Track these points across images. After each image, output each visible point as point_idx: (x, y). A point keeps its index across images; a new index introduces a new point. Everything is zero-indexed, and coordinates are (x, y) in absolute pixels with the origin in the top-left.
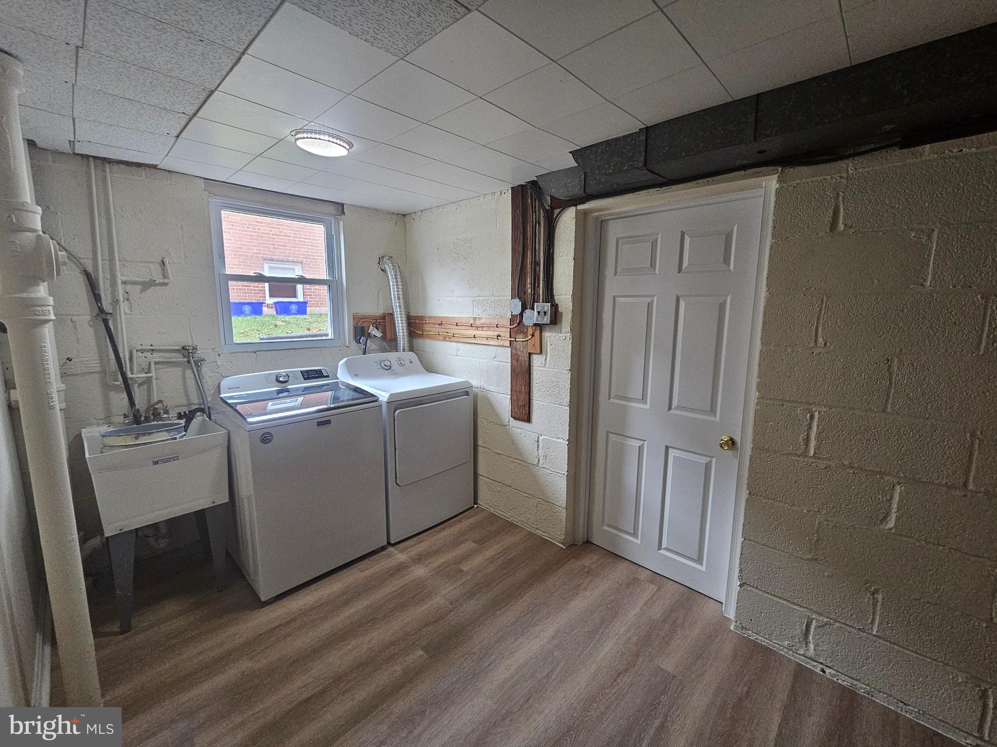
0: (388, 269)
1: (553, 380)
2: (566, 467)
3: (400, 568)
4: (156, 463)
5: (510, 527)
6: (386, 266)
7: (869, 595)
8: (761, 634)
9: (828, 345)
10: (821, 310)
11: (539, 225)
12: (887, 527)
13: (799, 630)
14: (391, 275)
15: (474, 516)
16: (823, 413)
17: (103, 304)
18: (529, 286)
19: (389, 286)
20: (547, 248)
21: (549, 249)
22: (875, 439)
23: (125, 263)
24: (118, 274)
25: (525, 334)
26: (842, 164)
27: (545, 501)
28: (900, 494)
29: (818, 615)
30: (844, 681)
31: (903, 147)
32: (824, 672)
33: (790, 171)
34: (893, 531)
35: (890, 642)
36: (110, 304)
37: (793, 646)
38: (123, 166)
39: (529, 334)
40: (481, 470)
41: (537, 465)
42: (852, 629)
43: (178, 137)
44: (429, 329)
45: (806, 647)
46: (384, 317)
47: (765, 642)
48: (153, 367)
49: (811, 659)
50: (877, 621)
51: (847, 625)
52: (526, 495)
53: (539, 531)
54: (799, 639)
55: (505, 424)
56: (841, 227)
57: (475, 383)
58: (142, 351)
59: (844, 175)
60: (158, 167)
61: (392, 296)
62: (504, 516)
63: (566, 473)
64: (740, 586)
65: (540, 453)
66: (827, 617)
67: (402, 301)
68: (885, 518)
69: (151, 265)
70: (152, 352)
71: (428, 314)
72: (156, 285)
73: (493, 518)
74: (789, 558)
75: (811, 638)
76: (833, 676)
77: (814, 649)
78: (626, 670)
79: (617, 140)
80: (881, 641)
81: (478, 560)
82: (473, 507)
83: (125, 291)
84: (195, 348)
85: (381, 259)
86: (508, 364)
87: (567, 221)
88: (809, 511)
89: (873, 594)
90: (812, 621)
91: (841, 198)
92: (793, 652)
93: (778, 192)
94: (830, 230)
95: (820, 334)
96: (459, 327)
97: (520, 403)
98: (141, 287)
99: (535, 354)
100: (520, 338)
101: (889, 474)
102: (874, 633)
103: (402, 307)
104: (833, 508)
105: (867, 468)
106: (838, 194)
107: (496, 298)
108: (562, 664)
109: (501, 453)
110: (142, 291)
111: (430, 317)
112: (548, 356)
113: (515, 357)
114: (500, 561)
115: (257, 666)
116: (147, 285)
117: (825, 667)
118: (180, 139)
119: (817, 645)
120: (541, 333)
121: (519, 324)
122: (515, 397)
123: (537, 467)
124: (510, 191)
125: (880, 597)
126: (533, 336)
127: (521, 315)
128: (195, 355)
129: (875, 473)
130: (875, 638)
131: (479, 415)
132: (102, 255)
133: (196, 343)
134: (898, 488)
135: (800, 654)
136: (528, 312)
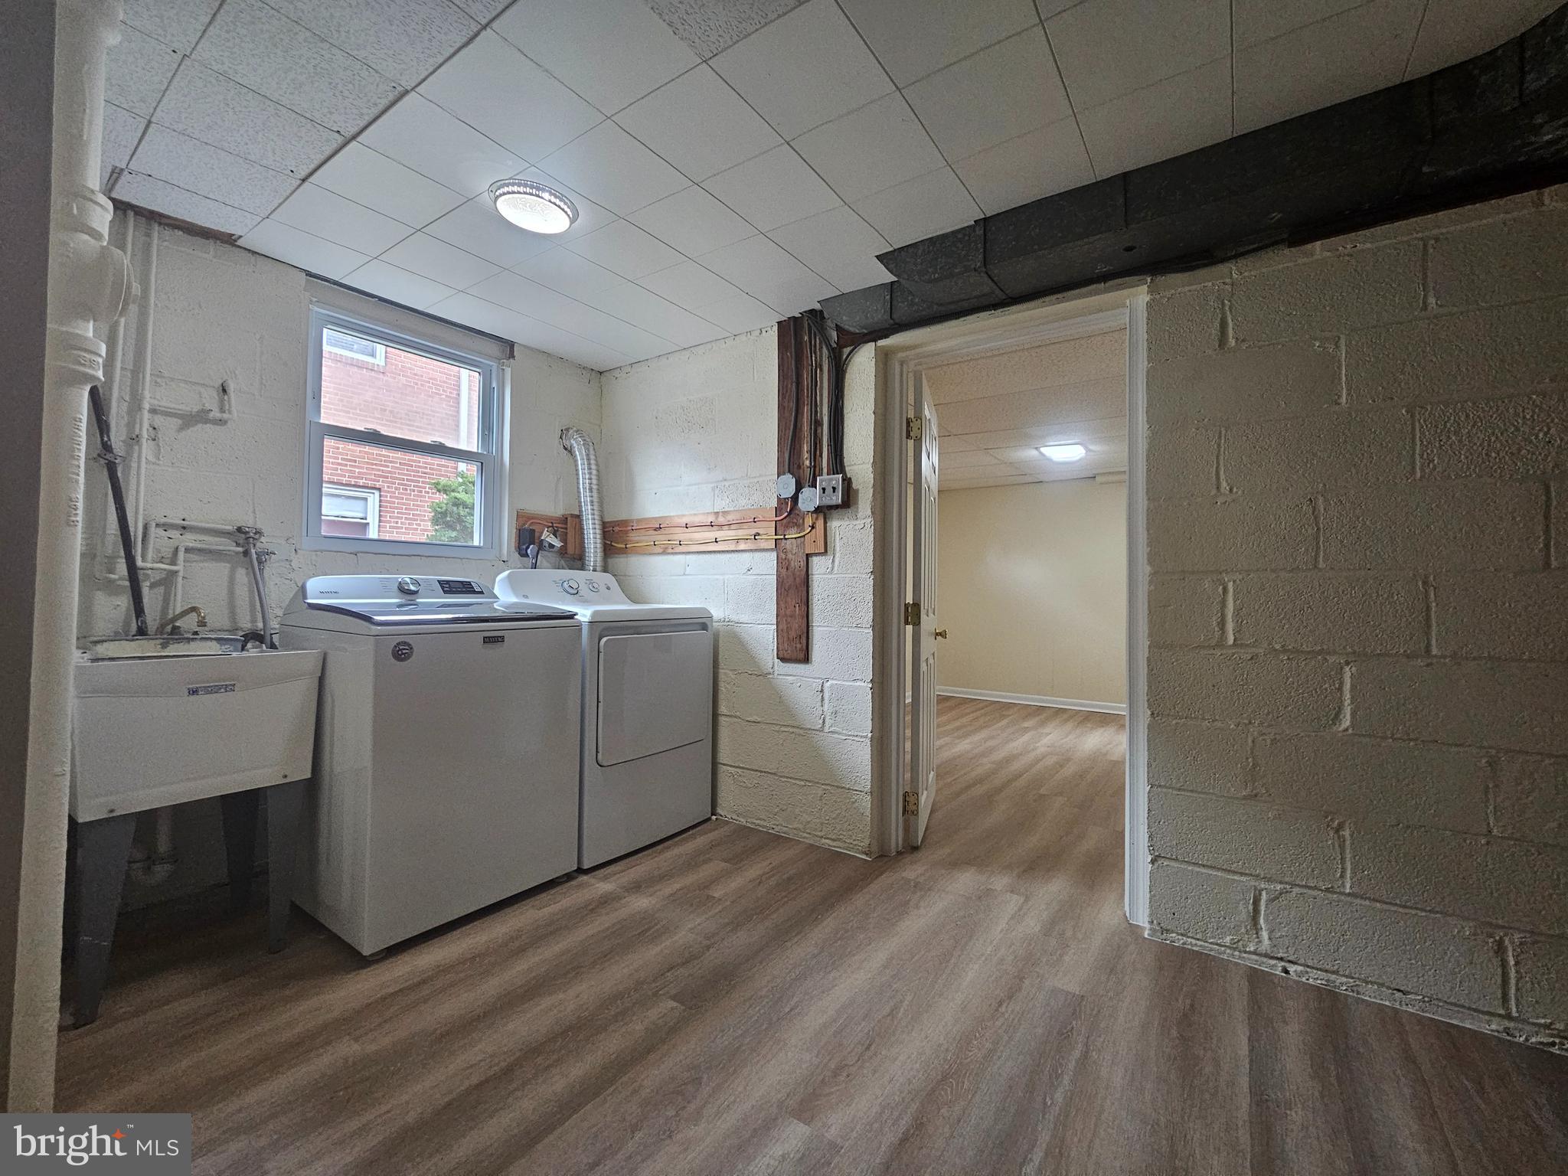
0: (575, 445)
1: (845, 591)
2: (869, 723)
3: (605, 901)
4: (194, 692)
5: (776, 840)
6: (573, 442)
7: (1332, 834)
8: (1190, 934)
9: (1235, 490)
10: (1219, 446)
11: (821, 370)
12: (1341, 729)
13: (1244, 911)
14: (581, 454)
15: (714, 830)
16: (1238, 582)
17: (112, 438)
18: (806, 455)
19: (577, 470)
20: (834, 399)
21: (837, 402)
22: (1310, 607)
23: (159, 380)
24: (147, 394)
25: (800, 526)
26: (1223, 268)
27: (834, 785)
28: (1351, 677)
29: (1268, 881)
30: (1315, 979)
31: (1293, 243)
32: (1287, 972)
33: (1161, 279)
34: (1350, 731)
35: (1369, 899)
36: (123, 441)
37: (1239, 941)
38: (181, 233)
39: (806, 525)
40: (723, 756)
41: (822, 730)
42: (1315, 893)
43: (304, 180)
44: (637, 538)
45: (1258, 938)
46: (564, 520)
47: (1195, 945)
48: (181, 555)
49: (1266, 955)
50: (1349, 872)
51: (1310, 888)
52: (802, 783)
53: (827, 841)
54: (1246, 927)
55: (765, 672)
56: (1232, 342)
57: (717, 613)
58: (166, 527)
59: (1228, 280)
60: (239, 243)
61: (581, 487)
62: (764, 827)
63: (870, 735)
64: (1153, 862)
65: (825, 709)
66: (1281, 883)
67: (595, 494)
68: (1337, 715)
69: (202, 390)
70: (183, 531)
71: (636, 516)
72: (207, 421)
73: (744, 831)
74: (1218, 801)
75: (1262, 921)
76: (1300, 974)
77: (1270, 939)
78: (1010, 998)
79: (944, 236)
80: (1358, 901)
81: (737, 882)
82: (709, 819)
83: (151, 426)
84: (258, 532)
85: (564, 433)
86: (771, 577)
87: (863, 363)
88: (1238, 725)
89: (1337, 831)
90: (1260, 895)
91: (1227, 308)
92: (1240, 952)
93: (1149, 305)
94: (1219, 346)
95: (1222, 476)
96: (690, 530)
97: (793, 634)
98: (180, 422)
99: (817, 554)
100: (792, 534)
101: (1335, 653)
102: (1348, 891)
103: (596, 504)
104: (1268, 713)
105: (1306, 649)
106: (1223, 304)
107: (751, 480)
108: (909, 998)
109: (759, 720)
110: (181, 429)
111: (639, 521)
112: (837, 556)
113: (783, 564)
114: (773, 882)
115: (372, 1048)
116: (191, 420)
117: (1287, 965)
118: (306, 184)
119: (1271, 932)
120: (825, 523)
121: (790, 513)
122: (783, 626)
123: (821, 734)
124: (776, 328)
125: (1346, 833)
126: (813, 527)
127: (795, 498)
128: (258, 544)
129: (1314, 654)
130: (1349, 899)
131: (722, 665)
132: (123, 362)
133: (259, 526)
134: (1347, 669)
135: (1250, 953)
136: (806, 492)
